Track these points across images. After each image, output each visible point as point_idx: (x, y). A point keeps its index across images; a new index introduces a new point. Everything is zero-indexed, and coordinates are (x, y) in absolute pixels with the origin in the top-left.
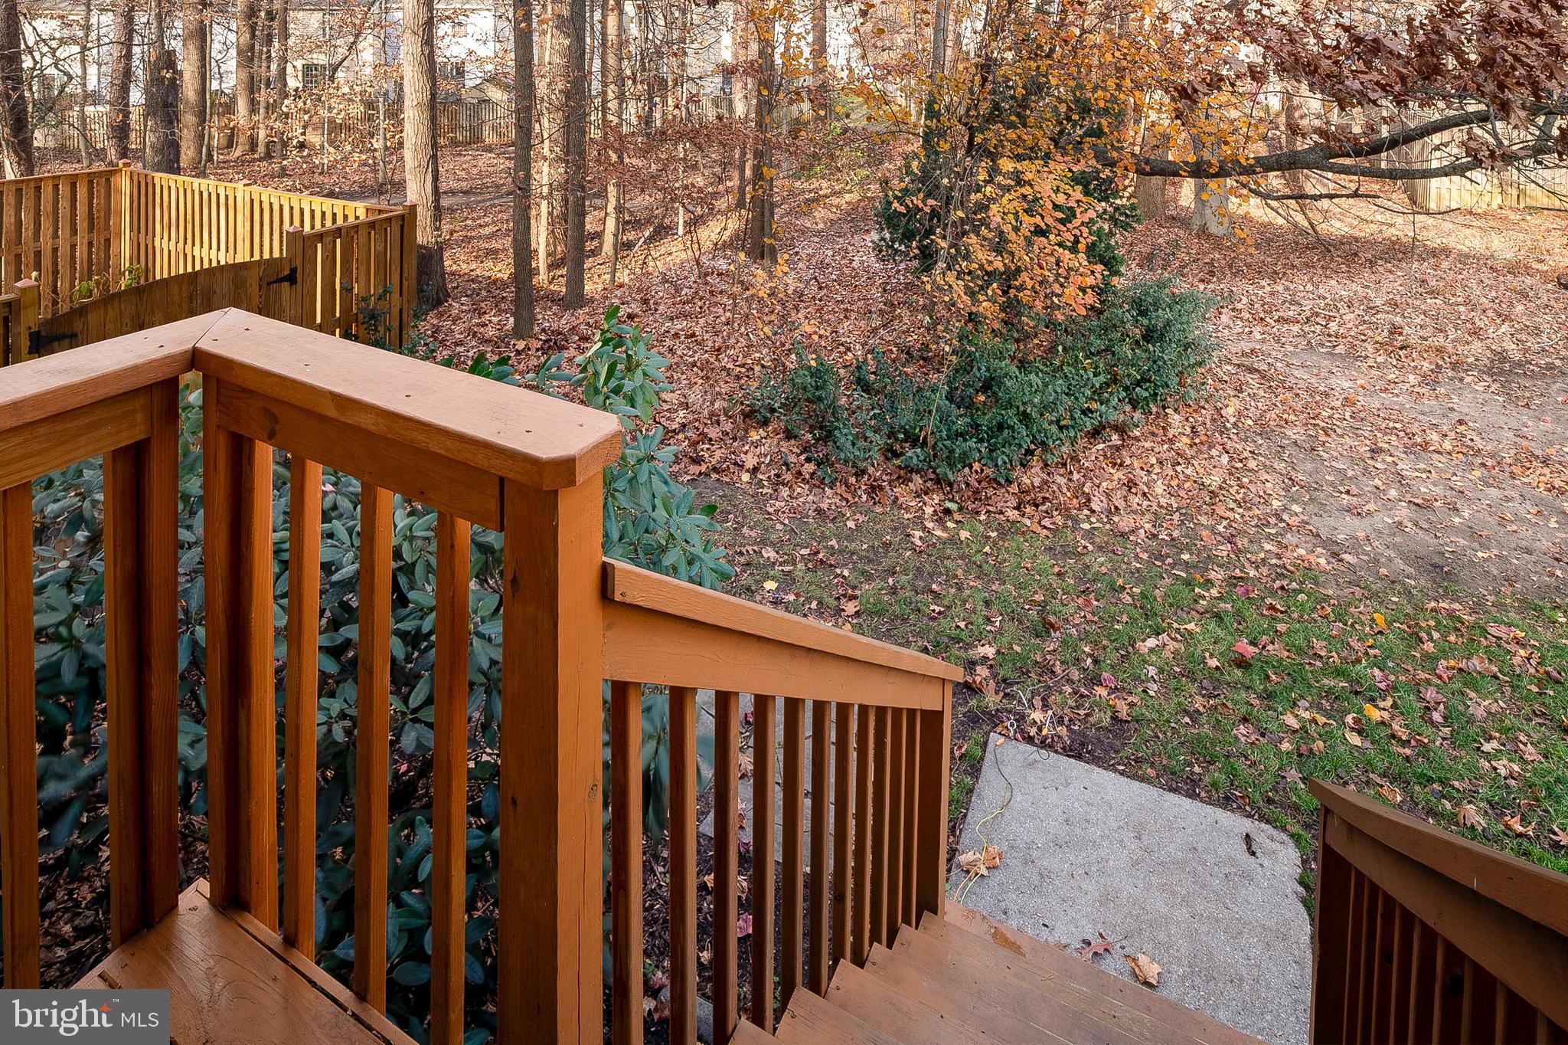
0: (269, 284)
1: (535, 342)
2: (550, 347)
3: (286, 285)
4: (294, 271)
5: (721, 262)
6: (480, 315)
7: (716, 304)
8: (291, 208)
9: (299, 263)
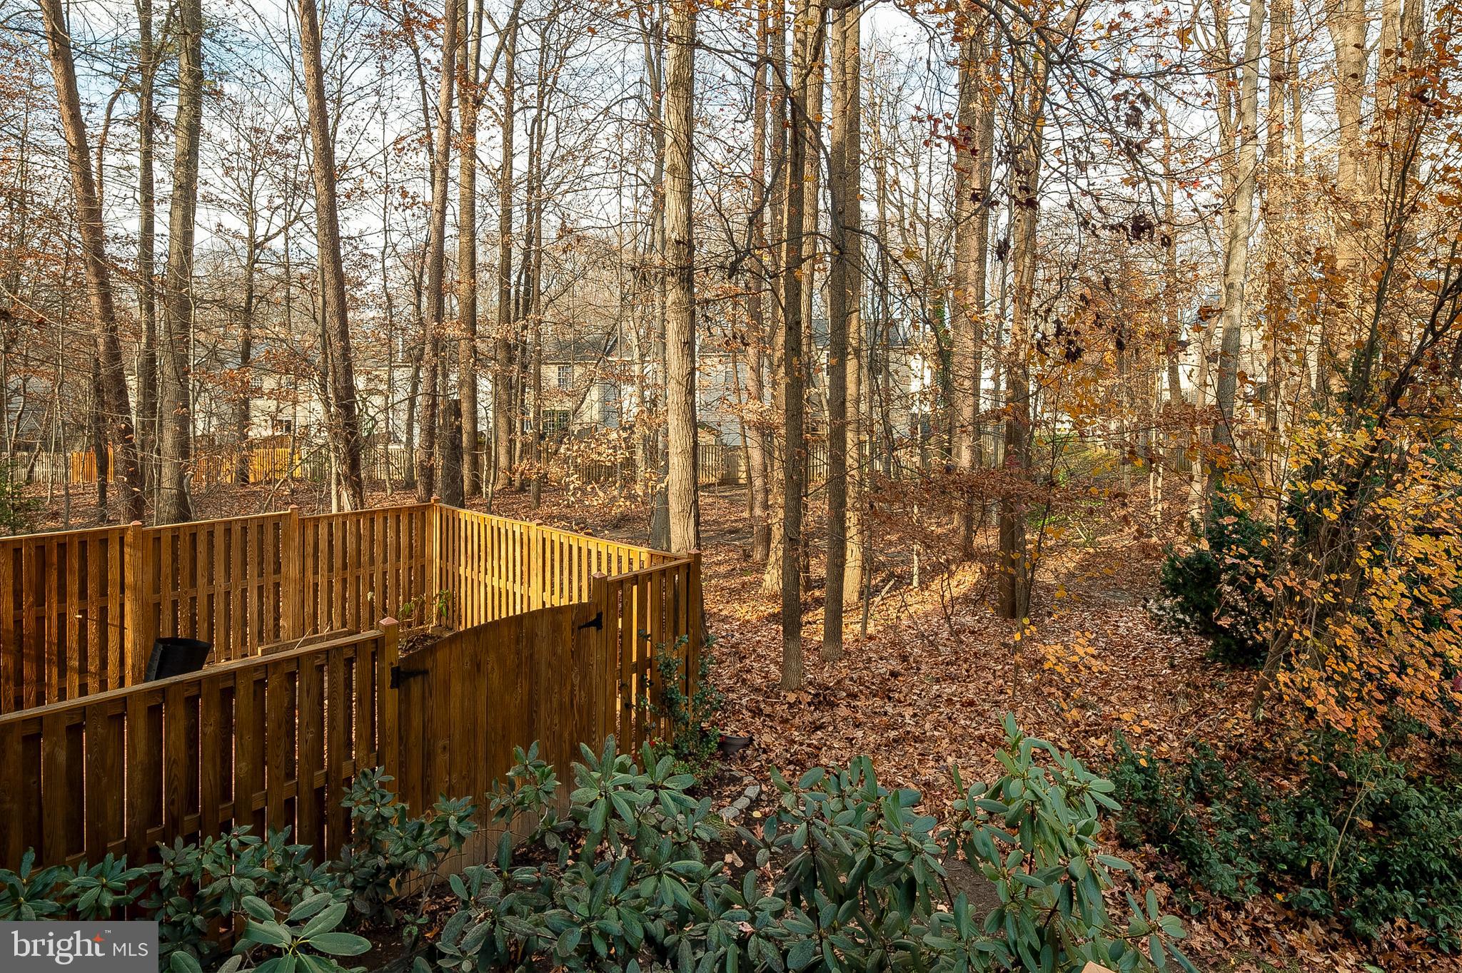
0: (580, 628)
1: (805, 695)
2: (820, 702)
3: (593, 629)
4: (599, 616)
5: (968, 618)
6: (742, 659)
7: (984, 668)
8: (580, 549)
9: (603, 608)
